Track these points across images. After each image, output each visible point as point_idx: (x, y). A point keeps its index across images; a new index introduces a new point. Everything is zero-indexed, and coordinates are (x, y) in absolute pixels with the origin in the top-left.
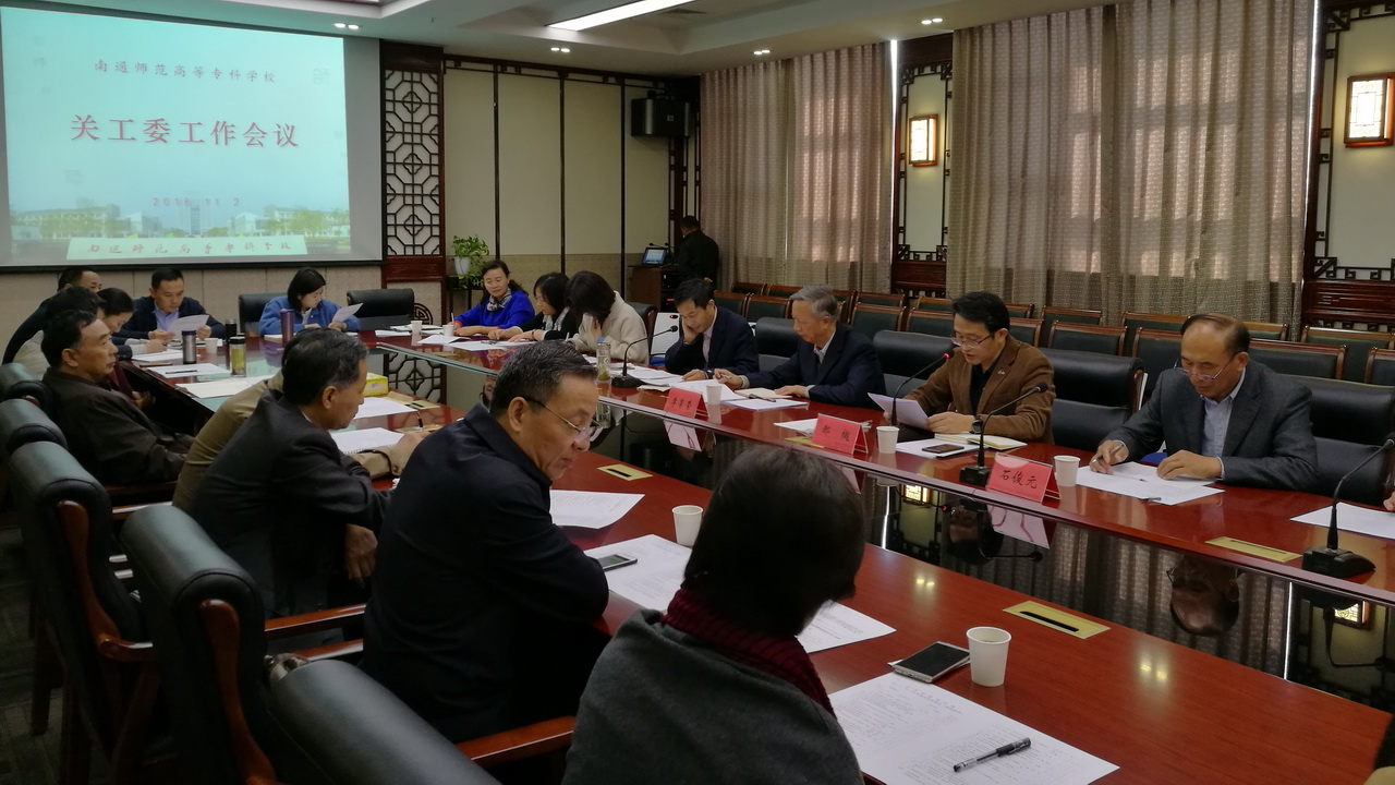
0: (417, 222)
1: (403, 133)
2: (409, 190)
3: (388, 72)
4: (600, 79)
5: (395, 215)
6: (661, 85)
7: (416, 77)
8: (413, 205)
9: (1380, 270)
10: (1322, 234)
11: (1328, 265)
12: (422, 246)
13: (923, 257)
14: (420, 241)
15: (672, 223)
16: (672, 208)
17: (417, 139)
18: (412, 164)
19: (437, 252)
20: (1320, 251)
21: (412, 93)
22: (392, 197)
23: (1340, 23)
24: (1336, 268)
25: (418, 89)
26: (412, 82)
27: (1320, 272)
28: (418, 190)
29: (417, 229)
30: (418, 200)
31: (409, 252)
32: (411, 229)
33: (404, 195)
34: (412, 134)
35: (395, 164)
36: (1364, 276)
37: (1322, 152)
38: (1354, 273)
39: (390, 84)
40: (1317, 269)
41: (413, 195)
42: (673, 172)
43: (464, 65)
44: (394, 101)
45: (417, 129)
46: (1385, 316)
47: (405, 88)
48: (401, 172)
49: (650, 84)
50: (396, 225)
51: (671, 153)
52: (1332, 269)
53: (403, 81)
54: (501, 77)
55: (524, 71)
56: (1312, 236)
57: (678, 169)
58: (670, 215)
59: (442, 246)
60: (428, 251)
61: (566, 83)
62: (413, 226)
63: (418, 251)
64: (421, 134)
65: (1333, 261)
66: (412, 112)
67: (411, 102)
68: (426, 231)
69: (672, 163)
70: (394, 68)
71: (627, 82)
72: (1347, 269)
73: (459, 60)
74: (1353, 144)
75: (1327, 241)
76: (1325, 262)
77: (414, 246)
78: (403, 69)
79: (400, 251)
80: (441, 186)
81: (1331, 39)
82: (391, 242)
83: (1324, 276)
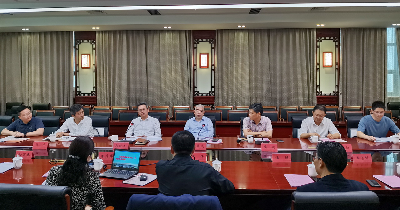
9: (207, 93)
10: (196, 86)
11: (197, 93)
13: (86, 95)
20: (195, 90)
23: (197, 42)
24: (199, 93)
27: (196, 94)
36: (204, 95)
37: (195, 69)
38: (202, 94)
40: (195, 94)
46: (209, 103)
52: (198, 94)
56: (194, 87)
65: (198, 92)
72: (201, 93)
74: (201, 67)
75: (197, 88)
76: (197, 92)
81: (195, 45)
83: (197, 95)
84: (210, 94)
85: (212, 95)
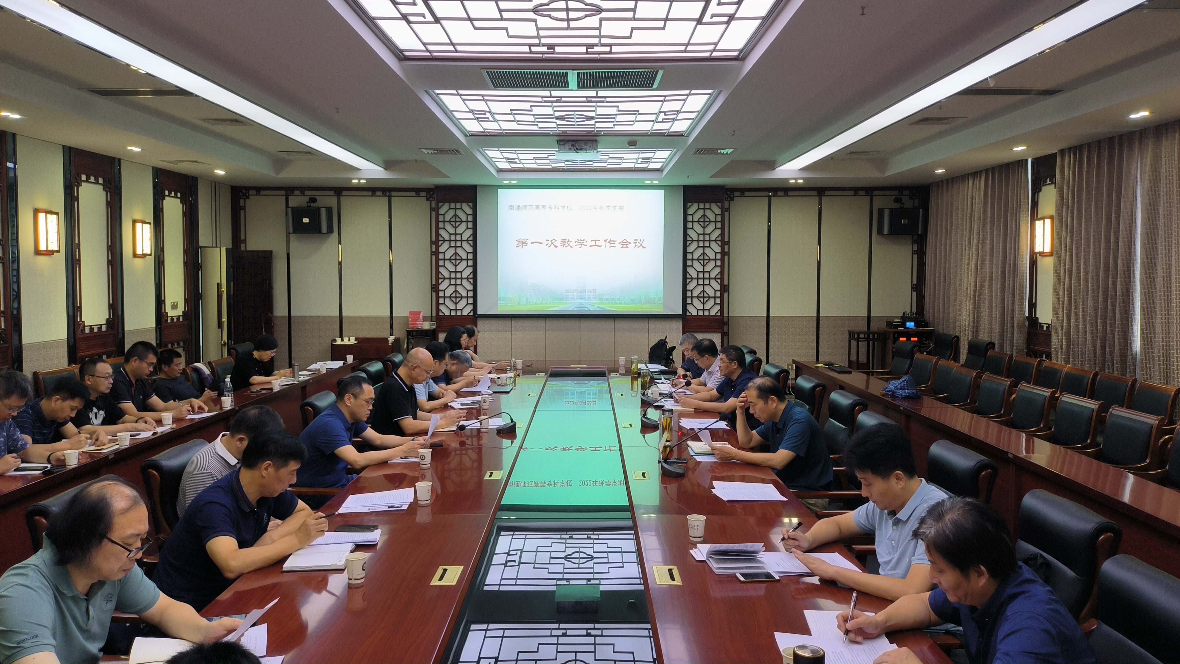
0: (706, 295)
1: (698, 241)
2: (701, 276)
3: (689, 204)
4: (852, 193)
5: (692, 291)
6: (906, 192)
7: (707, 205)
8: (704, 285)
12: (709, 310)
14: (707, 307)
15: (915, 294)
16: (915, 282)
17: (707, 244)
18: (704, 260)
19: (719, 314)
21: (704, 216)
22: (690, 280)
25: (709, 213)
26: (704, 209)
28: (707, 275)
29: (706, 299)
30: (707, 282)
31: (701, 313)
32: (702, 299)
33: (698, 278)
34: (704, 241)
35: (692, 259)
39: (690, 211)
41: (704, 278)
42: (915, 256)
43: (747, 194)
44: (693, 222)
45: (707, 238)
47: (700, 213)
48: (696, 264)
49: (896, 192)
50: (692, 297)
51: (913, 242)
53: (699, 209)
54: (773, 200)
55: (790, 193)
57: (921, 255)
58: (912, 288)
59: (722, 310)
60: (713, 313)
61: (824, 199)
62: (703, 297)
63: (706, 313)
64: (710, 241)
66: (704, 228)
67: (704, 221)
68: (712, 302)
69: (915, 248)
70: (693, 202)
71: (875, 193)
73: (744, 191)
77: (703, 310)
78: (698, 202)
79: (694, 313)
80: (722, 272)
82: (690, 308)
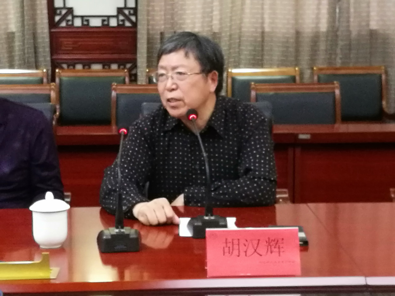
9: (109, 17)
11: (66, 15)
24: (74, 17)
27: (60, 21)
36: (96, 23)
38: (88, 21)
40: (57, 18)
46: (116, 56)
52: (70, 18)
65: (71, 10)
72: (82, 17)
76: (64, 12)
83: (64, 24)
84: (121, 18)
85: (128, 24)
